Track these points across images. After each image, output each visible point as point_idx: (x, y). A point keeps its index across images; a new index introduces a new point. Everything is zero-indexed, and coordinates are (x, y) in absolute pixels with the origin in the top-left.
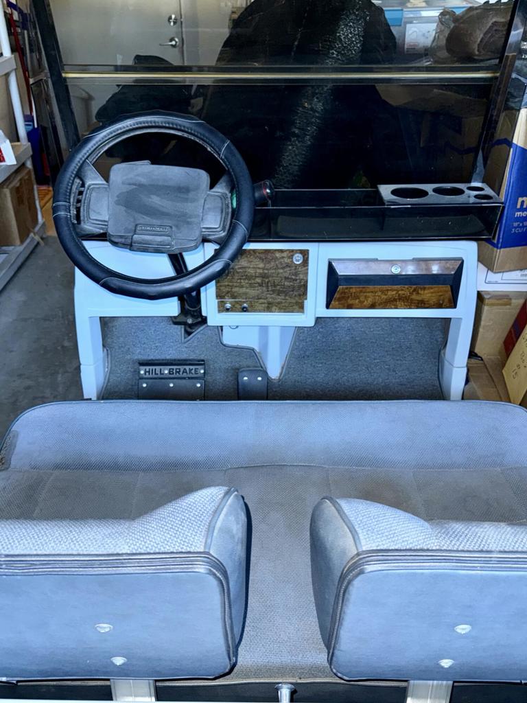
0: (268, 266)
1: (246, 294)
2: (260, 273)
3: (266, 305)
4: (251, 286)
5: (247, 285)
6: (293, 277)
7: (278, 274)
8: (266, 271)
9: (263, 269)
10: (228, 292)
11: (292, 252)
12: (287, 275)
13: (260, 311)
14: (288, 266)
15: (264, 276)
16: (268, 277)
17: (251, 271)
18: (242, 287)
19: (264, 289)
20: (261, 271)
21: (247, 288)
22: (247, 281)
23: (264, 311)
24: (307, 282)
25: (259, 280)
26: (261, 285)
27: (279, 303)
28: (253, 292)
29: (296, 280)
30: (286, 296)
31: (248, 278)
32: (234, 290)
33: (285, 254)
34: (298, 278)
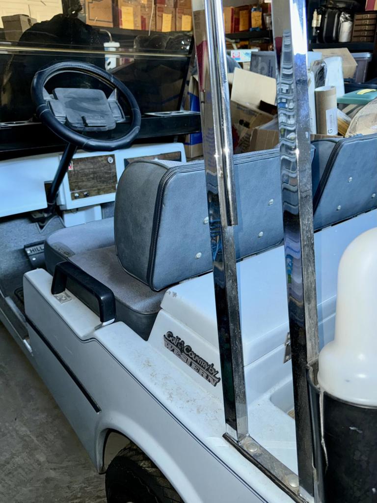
0: (96, 166)
1: (86, 185)
2: (92, 172)
3: (97, 191)
4: (88, 180)
5: (86, 180)
6: (109, 171)
7: (101, 171)
8: (95, 170)
9: (93, 168)
10: (76, 186)
11: (107, 156)
12: (105, 171)
13: (94, 195)
14: (106, 165)
15: (94, 173)
16: (96, 174)
17: (87, 171)
18: (83, 181)
19: (96, 181)
20: (92, 170)
21: (86, 181)
22: (85, 177)
23: (96, 195)
24: (116, 173)
25: (92, 176)
26: (93, 179)
27: (104, 188)
28: (89, 184)
29: (110, 173)
30: (107, 183)
31: (86, 175)
32: (80, 184)
33: (103, 159)
34: (111, 171)
